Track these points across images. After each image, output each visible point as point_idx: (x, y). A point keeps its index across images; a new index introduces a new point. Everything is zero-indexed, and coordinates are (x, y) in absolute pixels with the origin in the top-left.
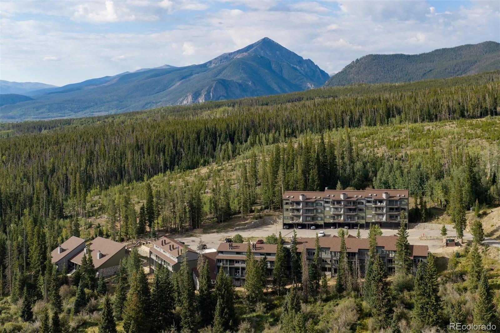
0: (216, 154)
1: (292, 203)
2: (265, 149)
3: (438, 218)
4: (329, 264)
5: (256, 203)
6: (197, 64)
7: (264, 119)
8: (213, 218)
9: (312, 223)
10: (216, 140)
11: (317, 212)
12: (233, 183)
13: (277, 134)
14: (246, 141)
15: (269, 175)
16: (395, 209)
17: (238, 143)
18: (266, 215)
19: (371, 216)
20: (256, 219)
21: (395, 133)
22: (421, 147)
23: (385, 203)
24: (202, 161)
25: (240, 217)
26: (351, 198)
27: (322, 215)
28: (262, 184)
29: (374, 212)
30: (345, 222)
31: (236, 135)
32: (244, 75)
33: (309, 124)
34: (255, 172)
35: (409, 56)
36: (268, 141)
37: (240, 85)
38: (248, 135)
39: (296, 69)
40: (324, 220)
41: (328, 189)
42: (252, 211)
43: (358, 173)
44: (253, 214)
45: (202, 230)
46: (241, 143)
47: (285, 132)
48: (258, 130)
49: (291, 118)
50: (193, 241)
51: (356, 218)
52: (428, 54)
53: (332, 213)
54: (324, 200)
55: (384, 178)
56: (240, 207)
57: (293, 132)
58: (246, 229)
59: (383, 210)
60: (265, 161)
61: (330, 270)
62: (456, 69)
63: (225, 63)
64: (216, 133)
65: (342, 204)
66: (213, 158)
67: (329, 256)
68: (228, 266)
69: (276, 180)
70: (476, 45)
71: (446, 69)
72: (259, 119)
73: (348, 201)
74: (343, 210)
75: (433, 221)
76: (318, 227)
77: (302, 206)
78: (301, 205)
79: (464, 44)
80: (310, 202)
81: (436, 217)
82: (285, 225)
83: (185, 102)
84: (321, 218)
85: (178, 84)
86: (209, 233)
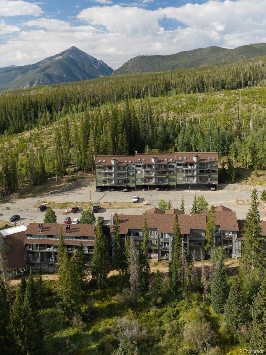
0: (38, 120)
1: (104, 168)
2: (76, 116)
3: (247, 179)
4: (155, 246)
5: (70, 165)
6: (31, 64)
7: (74, 94)
8: (30, 181)
9: (125, 185)
10: (38, 110)
11: (128, 175)
12: (49, 145)
13: (85, 104)
14: (61, 110)
15: (81, 139)
16: (205, 172)
17: (55, 112)
18: (79, 178)
19: (182, 179)
20: (71, 182)
21: (177, 102)
22: (204, 111)
23: (196, 166)
24: (26, 126)
25: (55, 180)
26: (162, 161)
27: (134, 178)
28: (75, 145)
29: (185, 175)
30: (157, 184)
31: (53, 106)
32: (61, 71)
33: (107, 97)
34: (68, 136)
35: (163, 56)
36: (78, 110)
37: (58, 76)
38: (62, 105)
39: (93, 67)
40: (136, 183)
41: (138, 153)
42: (66, 173)
43: (161, 136)
44: (67, 176)
45: (18, 194)
46: (57, 112)
47: (91, 102)
48: (70, 102)
49: (94, 93)
50: (8, 208)
51: (167, 180)
52: (175, 55)
53: (143, 176)
54: (136, 164)
55: (186, 140)
56: (55, 171)
57: (96, 103)
58: (61, 192)
59: (193, 173)
60: (76, 126)
61: (156, 251)
62: (193, 64)
63: (49, 63)
64: (38, 104)
65: (154, 167)
66: (35, 124)
67: (156, 237)
68: (39, 250)
69: (88, 145)
70: (205, 49)
71: (186, 64)
72: (71, 94)
73: (159, 164)
74: (154, 173)
75: (242, 182)
76: (130, 189)
77: (115, 170)
78: (113, 169)
79: (197, 48)
80: (122, 166)
81: (245, 178)
82: (98, 187)
83: (25, 88)
84: (133, 181)
85: (20, 76)
86: (24, 198)
